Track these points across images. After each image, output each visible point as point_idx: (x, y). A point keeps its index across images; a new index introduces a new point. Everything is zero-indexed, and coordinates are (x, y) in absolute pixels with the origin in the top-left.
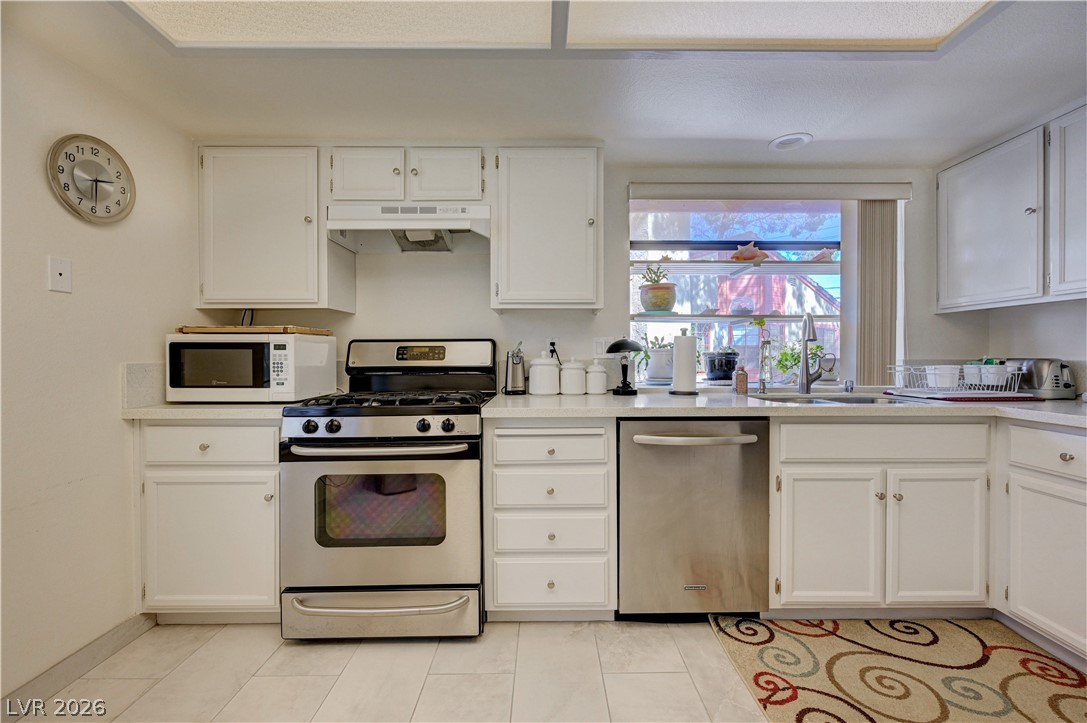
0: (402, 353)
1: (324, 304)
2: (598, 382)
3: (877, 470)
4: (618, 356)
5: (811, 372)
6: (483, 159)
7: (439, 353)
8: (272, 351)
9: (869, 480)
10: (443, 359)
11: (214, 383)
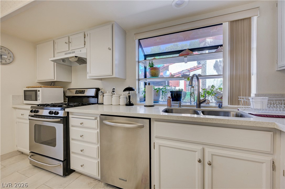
0: (77, 92)
1: (55, 80)
2: (123, 101)
3: (200, 147)
4: (127, 92)
5: (201, 99)
6: (85, 35)
7: (84, 92)
8: (38, 92)
9: (196, 152)
10: (84, 94)
11: (30, 99)
